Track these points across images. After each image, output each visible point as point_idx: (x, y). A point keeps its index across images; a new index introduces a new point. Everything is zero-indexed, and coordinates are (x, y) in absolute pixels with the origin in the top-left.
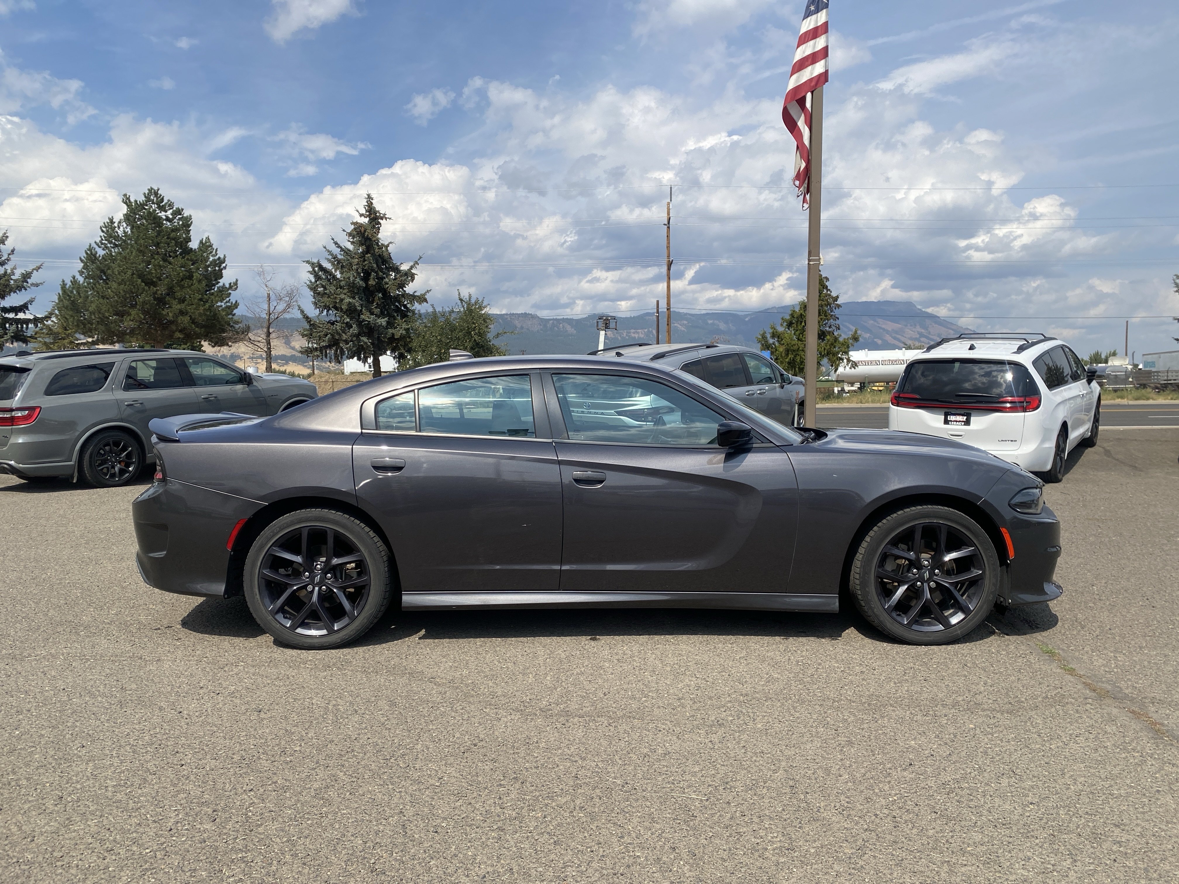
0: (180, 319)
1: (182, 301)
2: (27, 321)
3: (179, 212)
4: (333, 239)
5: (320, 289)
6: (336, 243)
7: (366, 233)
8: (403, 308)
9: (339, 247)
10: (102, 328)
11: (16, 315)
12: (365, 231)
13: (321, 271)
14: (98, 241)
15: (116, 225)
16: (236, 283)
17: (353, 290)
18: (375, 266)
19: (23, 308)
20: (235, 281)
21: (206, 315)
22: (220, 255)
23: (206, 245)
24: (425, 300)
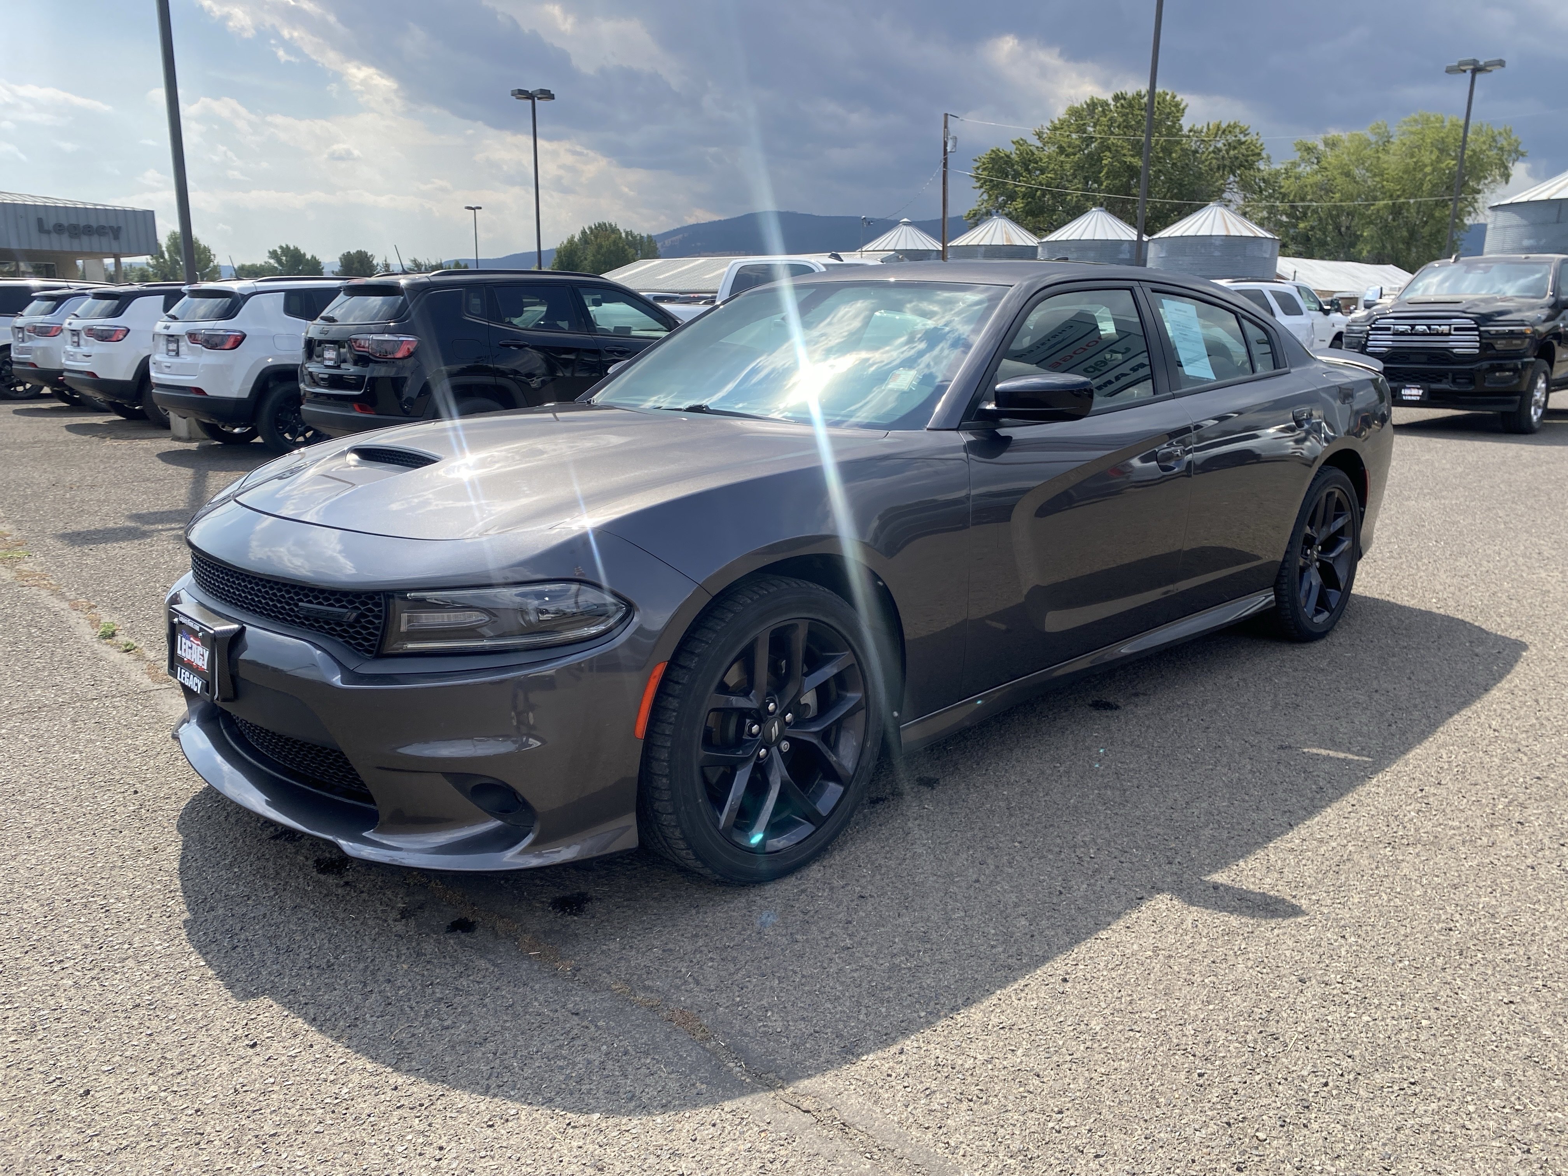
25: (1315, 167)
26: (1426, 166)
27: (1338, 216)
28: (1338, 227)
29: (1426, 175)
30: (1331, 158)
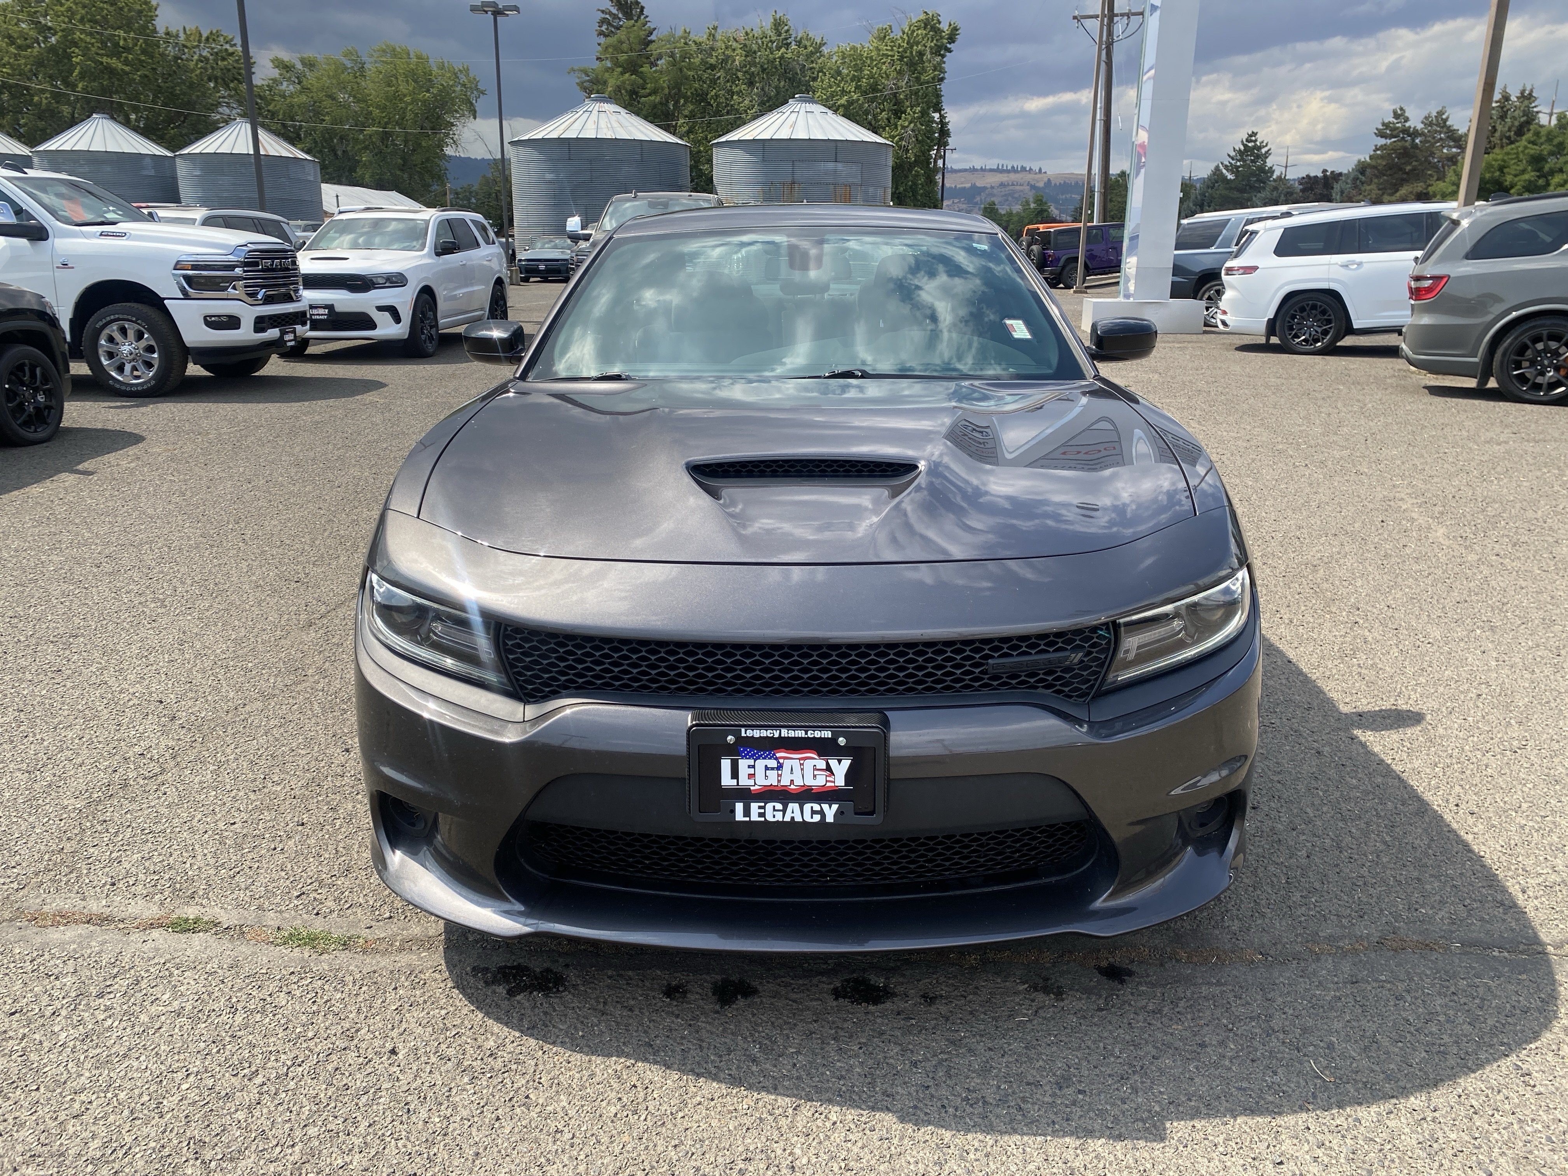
25: (298, 87)
26: (405, 96)
27: (332, 139)
28: (333, 150)
29: (408, 104)
30: (311, 78)
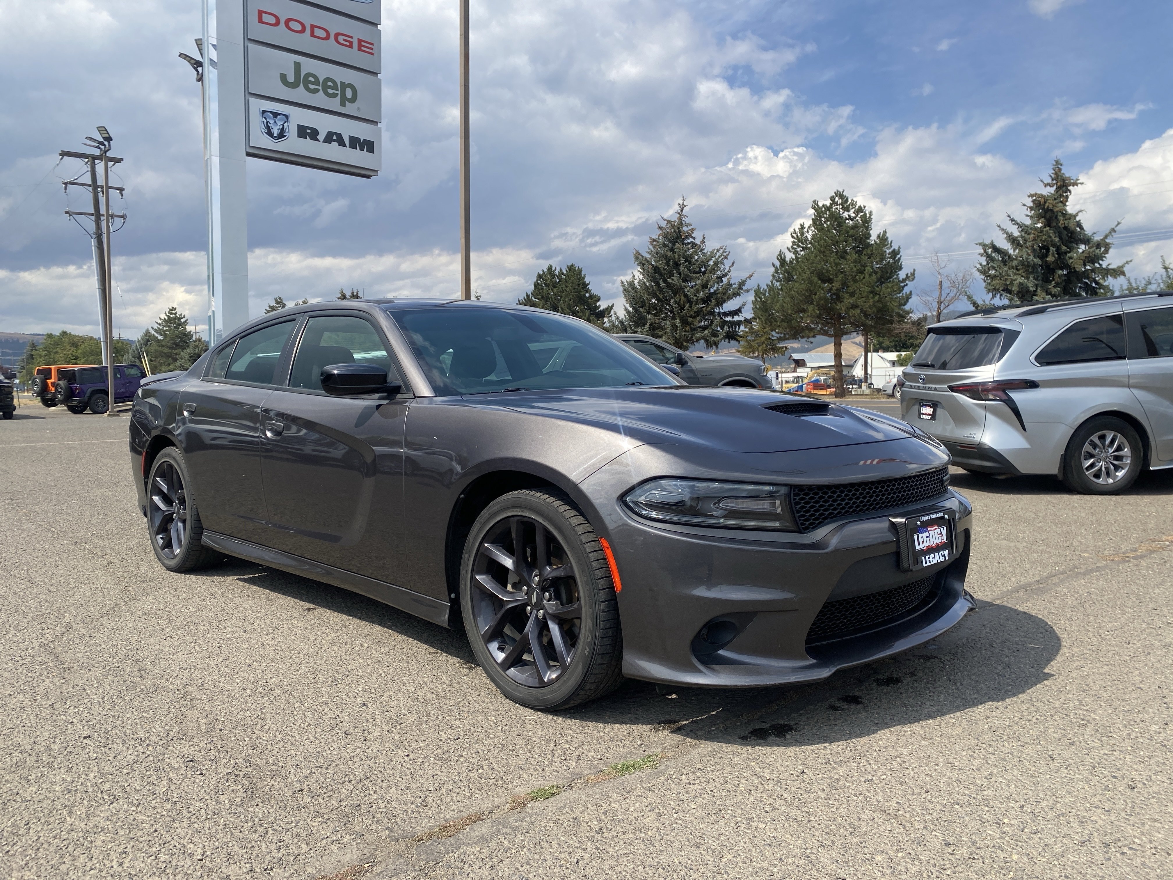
0: (852, 312)
1: (852, 295)
2: (739, 323)
3: (860, 210)
4: (1009, 216)
5: (992, 272)
6: (1012, 220)
7: (1047, 204)
8: (1094, 285)
9: (1016, 223)
10: (785, 324)
11: (733, 318)
12: (1045, 202)
13: (995, 252)
14: (790, 246)
15: (806, 230)
16: (913, 274)
17: (1027, 268)
18: (1057, 239)
19: (738, 312)
20: (912, 271)
21: (875, 306)
22: (895, 246)
23: (883, 239)
24: (1123, 273)
